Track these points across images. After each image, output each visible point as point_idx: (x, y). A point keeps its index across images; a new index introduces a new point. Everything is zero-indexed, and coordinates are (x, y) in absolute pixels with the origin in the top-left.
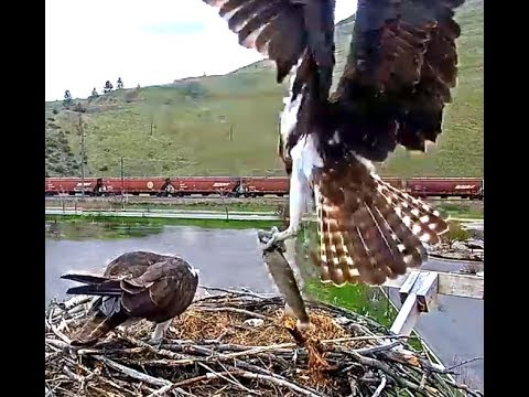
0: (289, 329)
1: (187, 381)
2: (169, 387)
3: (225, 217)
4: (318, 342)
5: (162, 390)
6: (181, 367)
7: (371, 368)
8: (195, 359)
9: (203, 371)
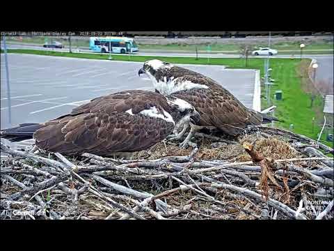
0: (247, 150)
1: (164, 193)
2: (150, 199)
3: (194, 55)
4: (273, 161)
5: (145, 202)
6: (157, 180)
7: (322, 185)
8: (169, 174)
9: (176, 184)
